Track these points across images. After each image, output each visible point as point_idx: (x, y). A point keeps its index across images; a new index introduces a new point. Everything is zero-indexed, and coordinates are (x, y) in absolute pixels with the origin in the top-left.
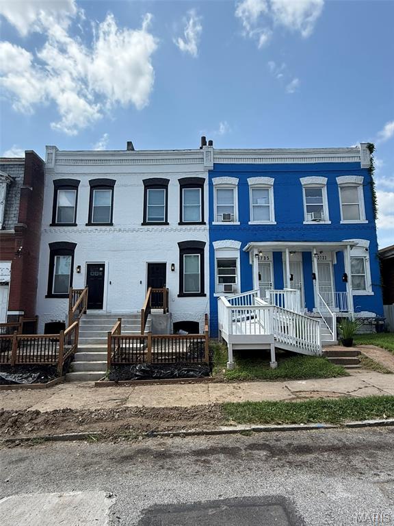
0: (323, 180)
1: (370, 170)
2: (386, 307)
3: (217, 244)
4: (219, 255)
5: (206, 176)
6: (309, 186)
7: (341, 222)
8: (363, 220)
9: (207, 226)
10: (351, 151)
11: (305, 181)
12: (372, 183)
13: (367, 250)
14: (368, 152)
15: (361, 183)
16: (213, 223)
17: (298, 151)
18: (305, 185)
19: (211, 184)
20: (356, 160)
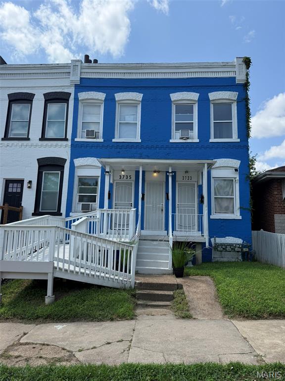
0: (195, 96)
1: (246, 85)
2: (254, 233)
3: (78, 162)
4: (80, 173)
5: (72, 90)
6: (180, 102)
7: (211, 141)
8: (235, 138)
9: (69, 143)
10: (225, 65)
11: (175, 96)
12: (246, 100)
13: (236, 170)
14: (244, 66)
15: (236, 98)
16: (76, 140)
17: (170, 65)
18: (175, 101)
19: (76, 99)
20: (231, 75)
